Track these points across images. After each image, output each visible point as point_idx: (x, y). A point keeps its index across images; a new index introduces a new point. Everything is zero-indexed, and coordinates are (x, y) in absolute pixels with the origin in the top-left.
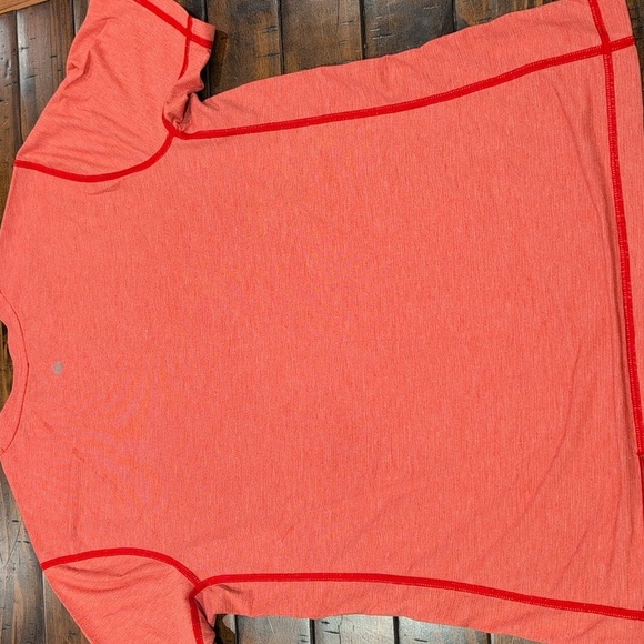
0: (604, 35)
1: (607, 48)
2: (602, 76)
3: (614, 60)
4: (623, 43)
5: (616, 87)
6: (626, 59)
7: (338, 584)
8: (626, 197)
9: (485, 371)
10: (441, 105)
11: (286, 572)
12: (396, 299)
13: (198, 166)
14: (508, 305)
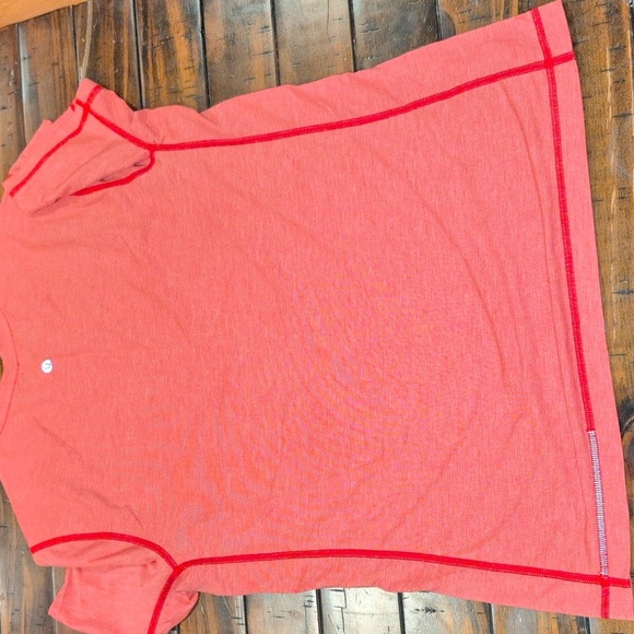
0: (546, 51)
1: (549, 63)
2: (545, 88)
3: (556, 74)
4: (565, 58)
5: (559, 97)
6: (567, 73)
7: (315, 561)
8: (569, 196)
9: (446, 358)
10: (401, 117)
11: (265, 552)
12: (364, 294)
13: (178, 178)
14: (466, 296)
